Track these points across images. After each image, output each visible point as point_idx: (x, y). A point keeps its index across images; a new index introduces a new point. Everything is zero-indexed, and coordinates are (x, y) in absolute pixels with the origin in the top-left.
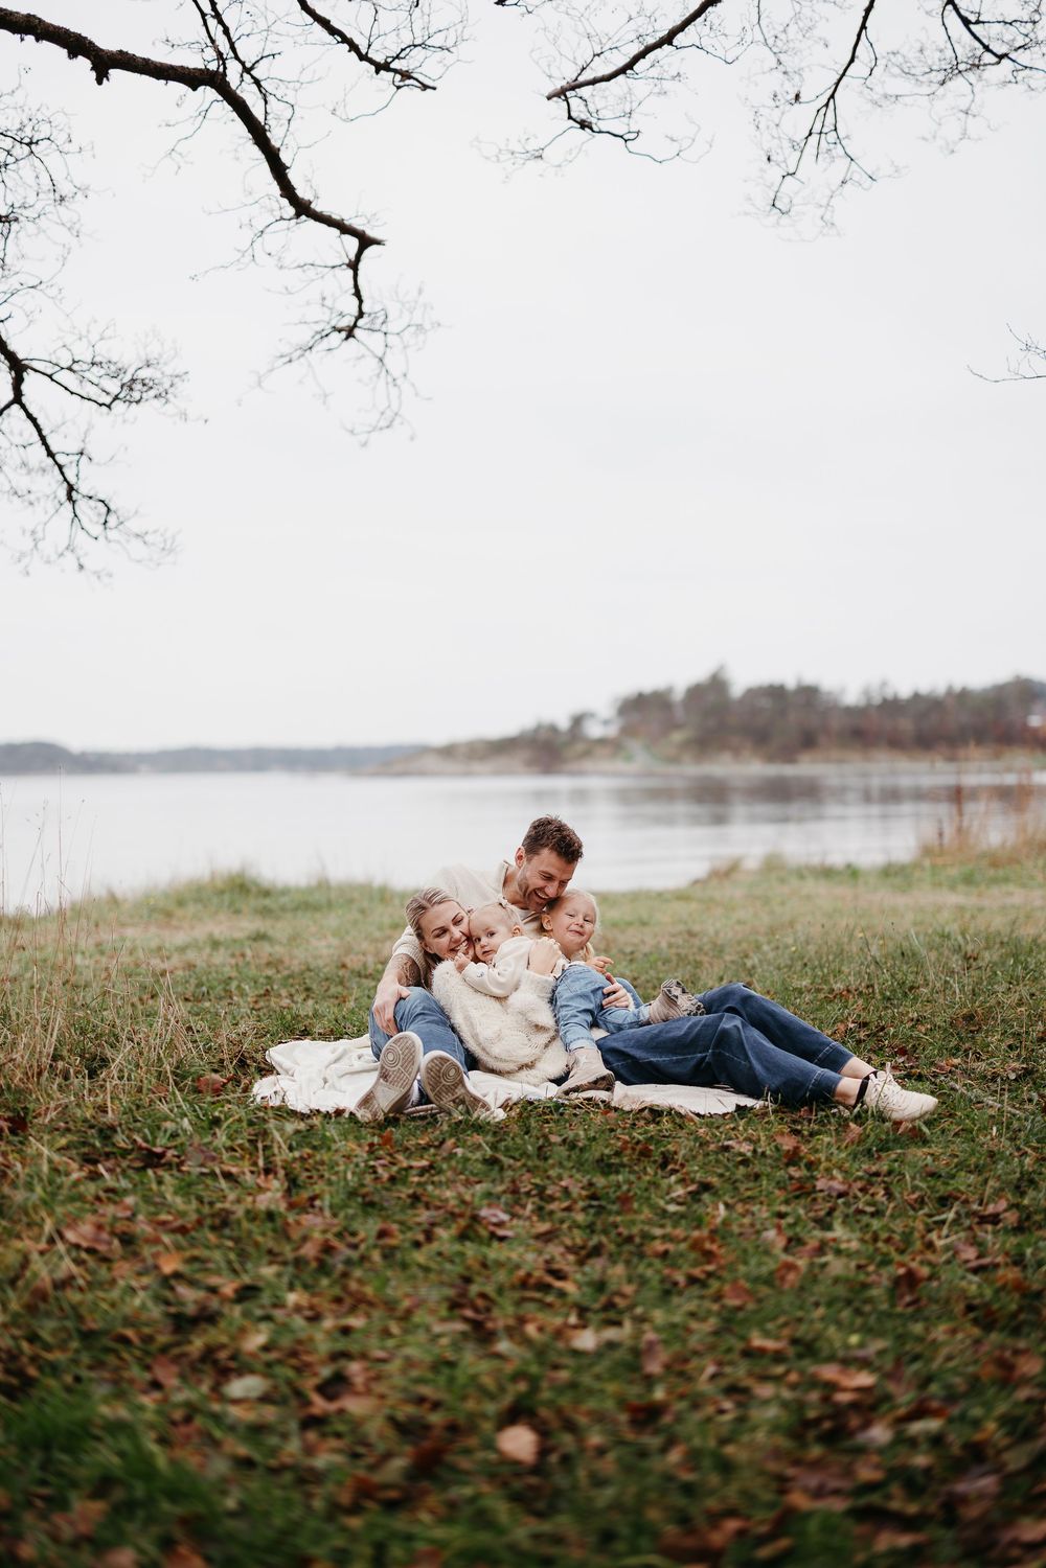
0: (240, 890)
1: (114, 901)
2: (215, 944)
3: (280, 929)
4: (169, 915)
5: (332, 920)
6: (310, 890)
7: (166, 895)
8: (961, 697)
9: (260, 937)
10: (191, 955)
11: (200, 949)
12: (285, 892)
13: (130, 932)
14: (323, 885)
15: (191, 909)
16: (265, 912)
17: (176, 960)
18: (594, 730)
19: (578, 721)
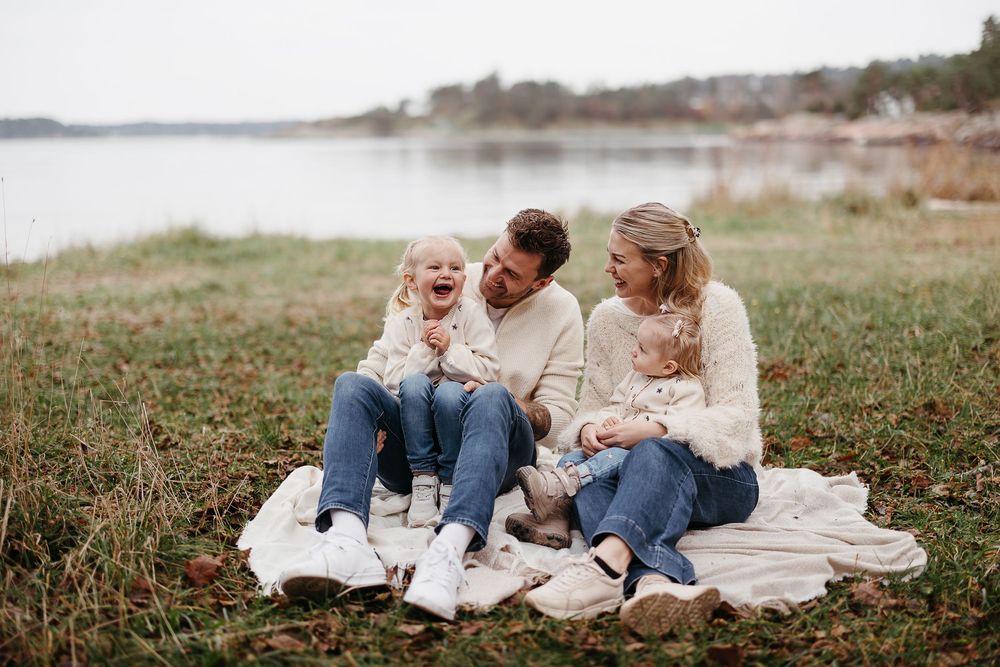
0: (192, 244)
1: (91, 252)
2: (178, 296)
3: (228, 277)
4: (136, 265)
5: (268, 268)
6: (246, 241)
7: (133, 247)
8: (651, 90)
9: (213, 287)
10: (159, 308)
11: (164, 300)
12: (227, 243)
13: (107, 281)
14: (256, 237)
15: (155, 260)
16: (215, 262)
17: (145, 316)
18: (415, 110)
19: (404, 104)
